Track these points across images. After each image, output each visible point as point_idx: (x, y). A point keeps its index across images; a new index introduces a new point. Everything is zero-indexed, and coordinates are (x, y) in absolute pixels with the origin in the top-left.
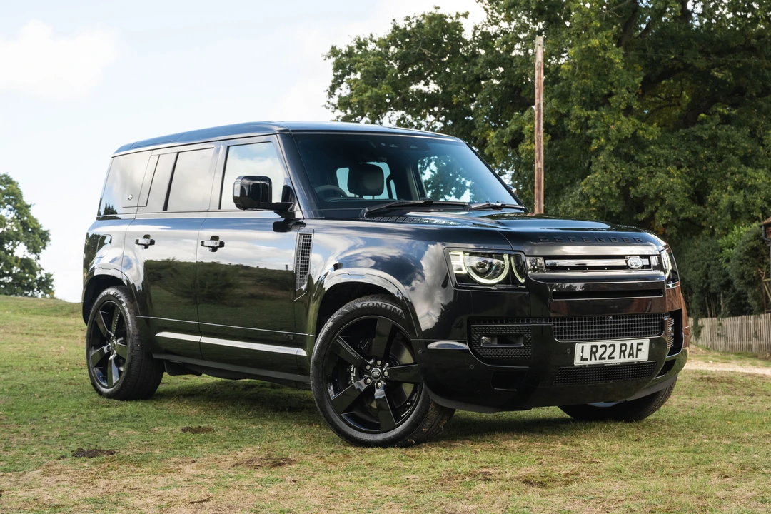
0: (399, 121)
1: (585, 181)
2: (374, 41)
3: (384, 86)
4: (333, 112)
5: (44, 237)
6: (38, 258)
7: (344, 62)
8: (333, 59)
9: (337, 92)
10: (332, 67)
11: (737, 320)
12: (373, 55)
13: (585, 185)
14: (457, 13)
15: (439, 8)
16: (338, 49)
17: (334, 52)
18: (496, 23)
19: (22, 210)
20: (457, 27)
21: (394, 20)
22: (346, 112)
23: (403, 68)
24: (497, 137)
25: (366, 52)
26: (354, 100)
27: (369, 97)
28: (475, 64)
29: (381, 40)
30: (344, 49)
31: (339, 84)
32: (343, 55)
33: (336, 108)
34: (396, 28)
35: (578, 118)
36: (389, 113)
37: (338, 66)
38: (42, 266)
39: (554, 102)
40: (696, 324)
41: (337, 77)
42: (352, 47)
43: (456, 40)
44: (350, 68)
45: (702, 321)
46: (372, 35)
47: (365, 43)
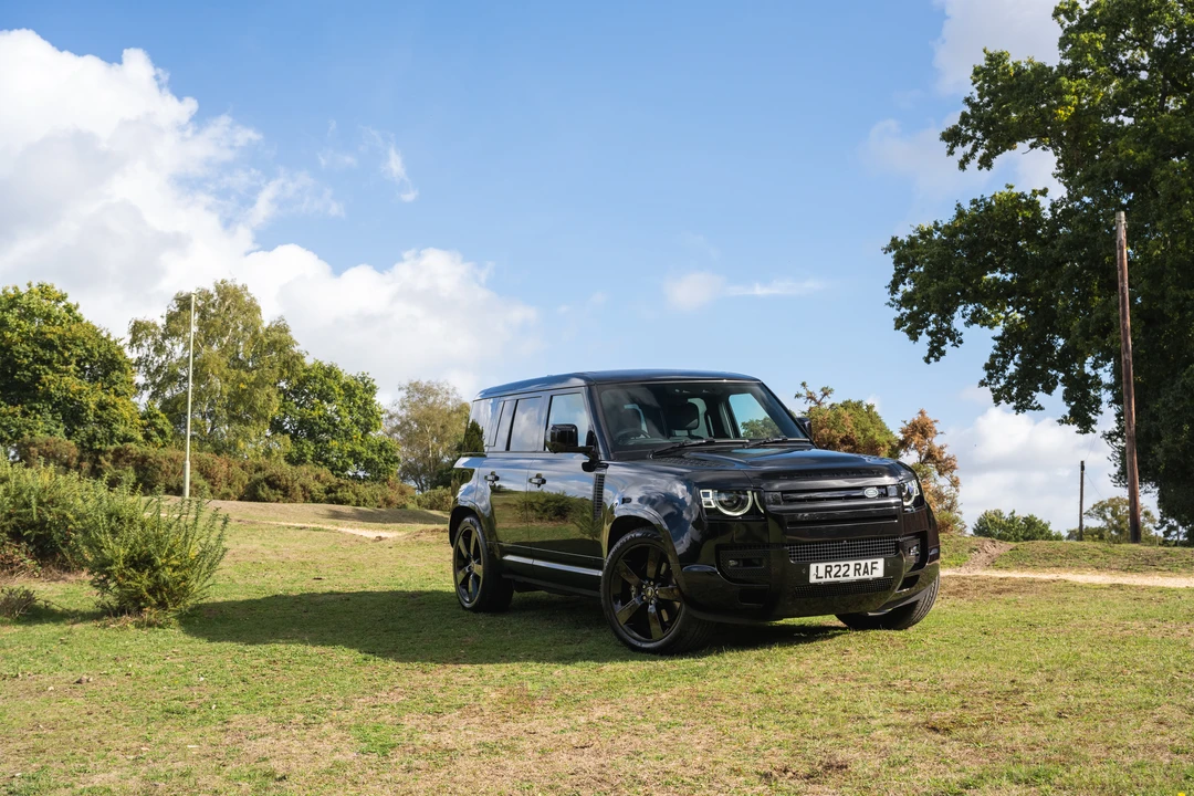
0: (974, 315)
1: (1188, 371)
3: (951, 278)
4: (899, 310)
7: (905, 254)
8: (894, 253)
9: (901, 287)
10: (893, 260)
12: (937, 245)
13: (1188, 376)
14: (1034, 191)
15: (1012, 187)
16: (899, 240)
17: (895, 244)
18: (1079, 198)
20: (1033, 205)
21: (959, 205)
22: (911, 308)
24: (1081, 326)
25: (930, 242)
26: (918, 296)
27: (935, 292)
28: (1054, 247)
29: (947, 227)
30: (906, 239)
32: (904, 246)
34: (961, 214)
35: (1175, 299)
36: (961, 308)
41: (899, 272)
42: (914, 238)
43: (1037, 219)
44: (914, 261)
46: (936, 223)
47: (930, 232)
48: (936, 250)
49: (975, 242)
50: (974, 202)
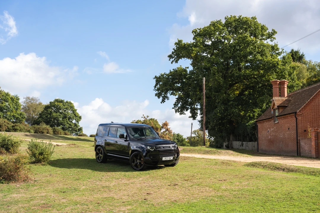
0: (172, 93)
2: (165, 74)
3: (168, 86)
5: (80, 118)
6: (78, 123)
7: (158, 80)
8: (156, 79)
9: (157, 87)
10: (155, 81)
11: (251, 143)
15: (181, 66)
19: (74, 111)
20: (185, 71)
21: (170, 70)
22: (159, 91)
23: (172, 81)
25: (164, 77)
26: (161, 89)
27: (165, 89)
28: (190, 81)
31: (157, 85)
32: (158, 78)
33: (156, 90)
34: (171, 72)
37: (157, 81)
38: (80, 125)
39: (208, 91)
40: (242, 143)
42: (160, 76)
43: (186, 74)
44: (160, 81)
45: (243, 143)
46: (165, 73)
47: (163, 75)
48: (165, 80)
49: (173, 78)
50: (173, 69)
